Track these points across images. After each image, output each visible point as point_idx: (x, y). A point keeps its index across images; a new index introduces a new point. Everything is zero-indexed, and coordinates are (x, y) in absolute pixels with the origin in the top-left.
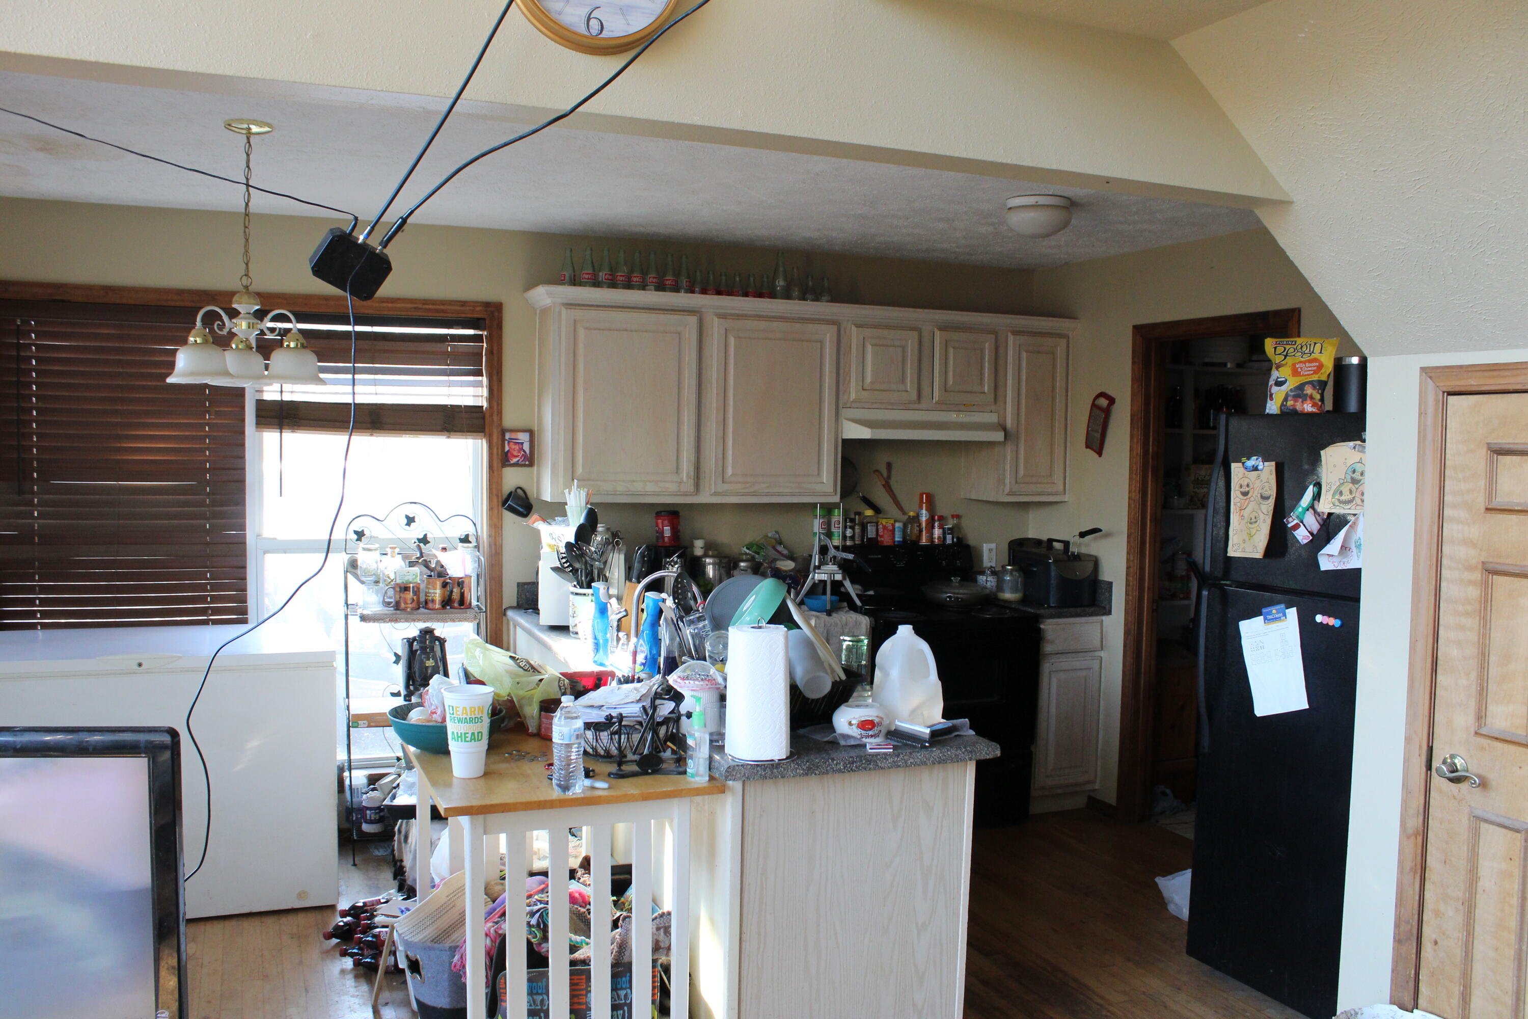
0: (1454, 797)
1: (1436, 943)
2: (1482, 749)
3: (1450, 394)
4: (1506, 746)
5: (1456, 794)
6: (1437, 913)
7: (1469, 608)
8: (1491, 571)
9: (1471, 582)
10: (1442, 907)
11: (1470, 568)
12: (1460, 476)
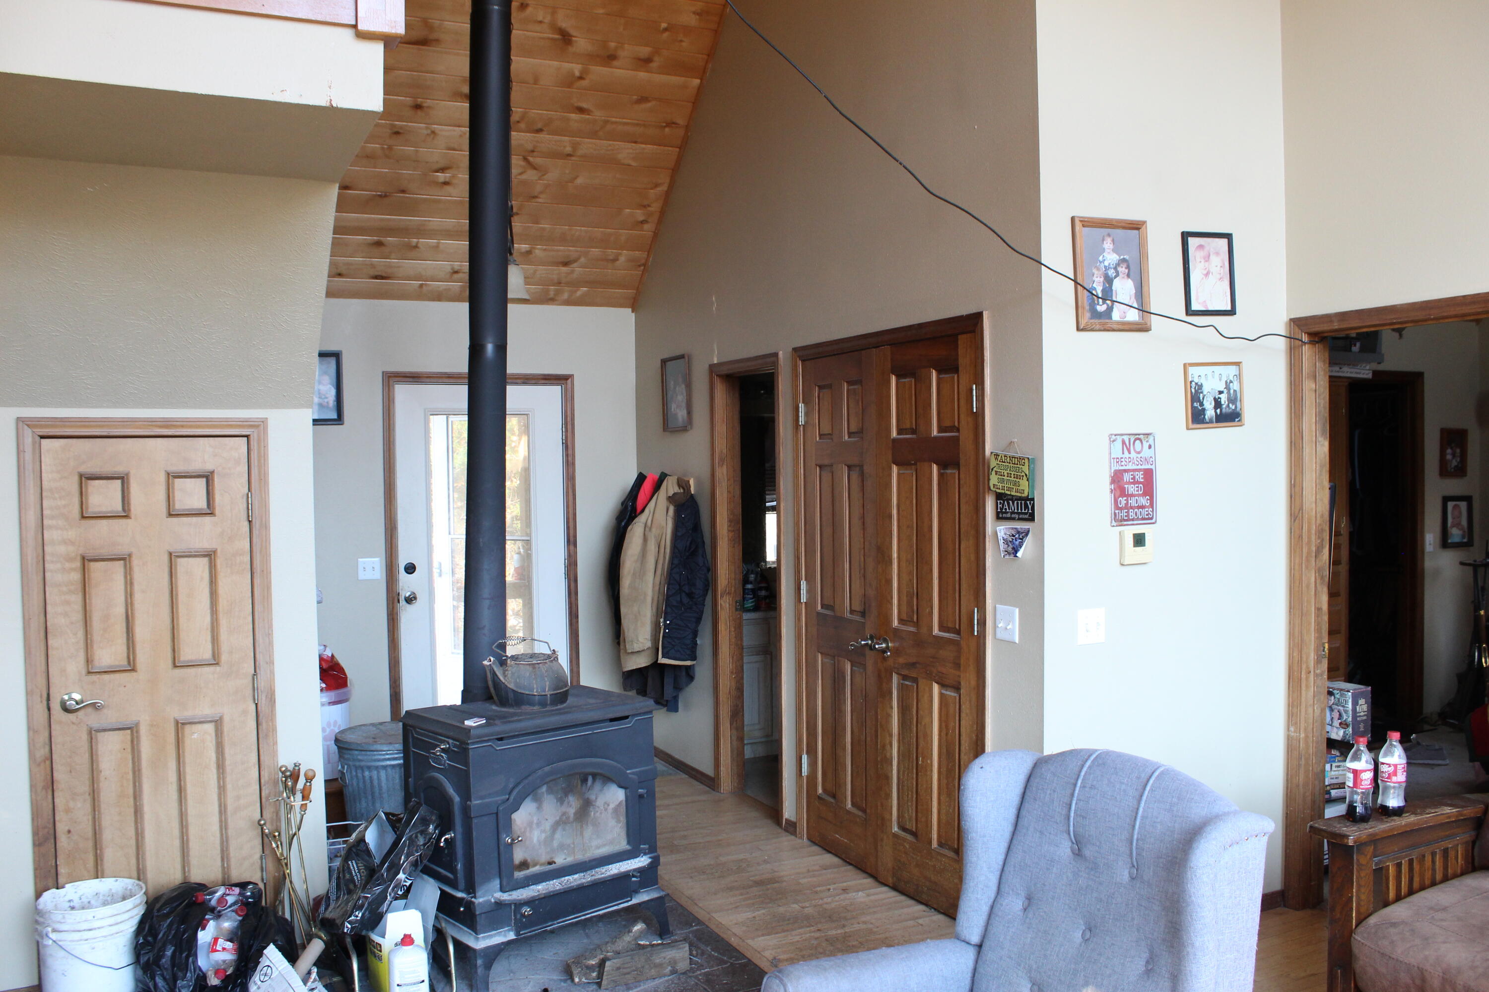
0: (73, 723)
1: (69, 832)
2: (93, 683)
3: (42, 437)
4: (112, 676)
5: (74, 721)
6: (68, 810)
7: (72, 588)
8: (86, 560)
9: (72, 569)
10: (71, 804)
11: (70, 560)
12: (57, 496)
